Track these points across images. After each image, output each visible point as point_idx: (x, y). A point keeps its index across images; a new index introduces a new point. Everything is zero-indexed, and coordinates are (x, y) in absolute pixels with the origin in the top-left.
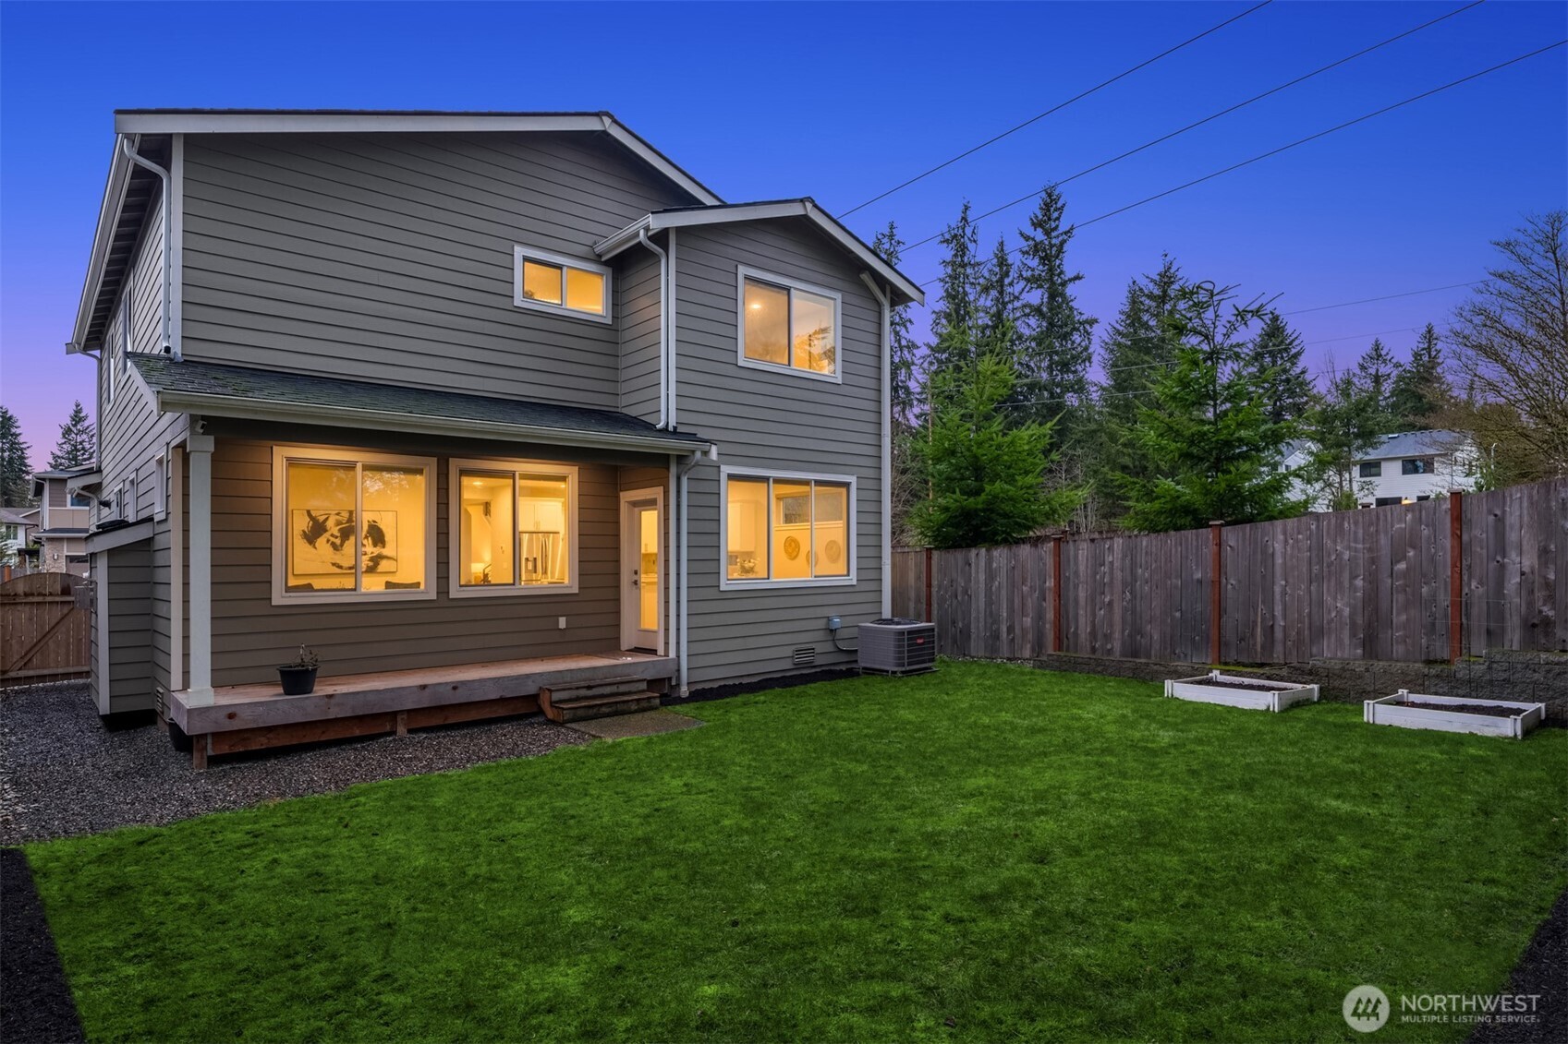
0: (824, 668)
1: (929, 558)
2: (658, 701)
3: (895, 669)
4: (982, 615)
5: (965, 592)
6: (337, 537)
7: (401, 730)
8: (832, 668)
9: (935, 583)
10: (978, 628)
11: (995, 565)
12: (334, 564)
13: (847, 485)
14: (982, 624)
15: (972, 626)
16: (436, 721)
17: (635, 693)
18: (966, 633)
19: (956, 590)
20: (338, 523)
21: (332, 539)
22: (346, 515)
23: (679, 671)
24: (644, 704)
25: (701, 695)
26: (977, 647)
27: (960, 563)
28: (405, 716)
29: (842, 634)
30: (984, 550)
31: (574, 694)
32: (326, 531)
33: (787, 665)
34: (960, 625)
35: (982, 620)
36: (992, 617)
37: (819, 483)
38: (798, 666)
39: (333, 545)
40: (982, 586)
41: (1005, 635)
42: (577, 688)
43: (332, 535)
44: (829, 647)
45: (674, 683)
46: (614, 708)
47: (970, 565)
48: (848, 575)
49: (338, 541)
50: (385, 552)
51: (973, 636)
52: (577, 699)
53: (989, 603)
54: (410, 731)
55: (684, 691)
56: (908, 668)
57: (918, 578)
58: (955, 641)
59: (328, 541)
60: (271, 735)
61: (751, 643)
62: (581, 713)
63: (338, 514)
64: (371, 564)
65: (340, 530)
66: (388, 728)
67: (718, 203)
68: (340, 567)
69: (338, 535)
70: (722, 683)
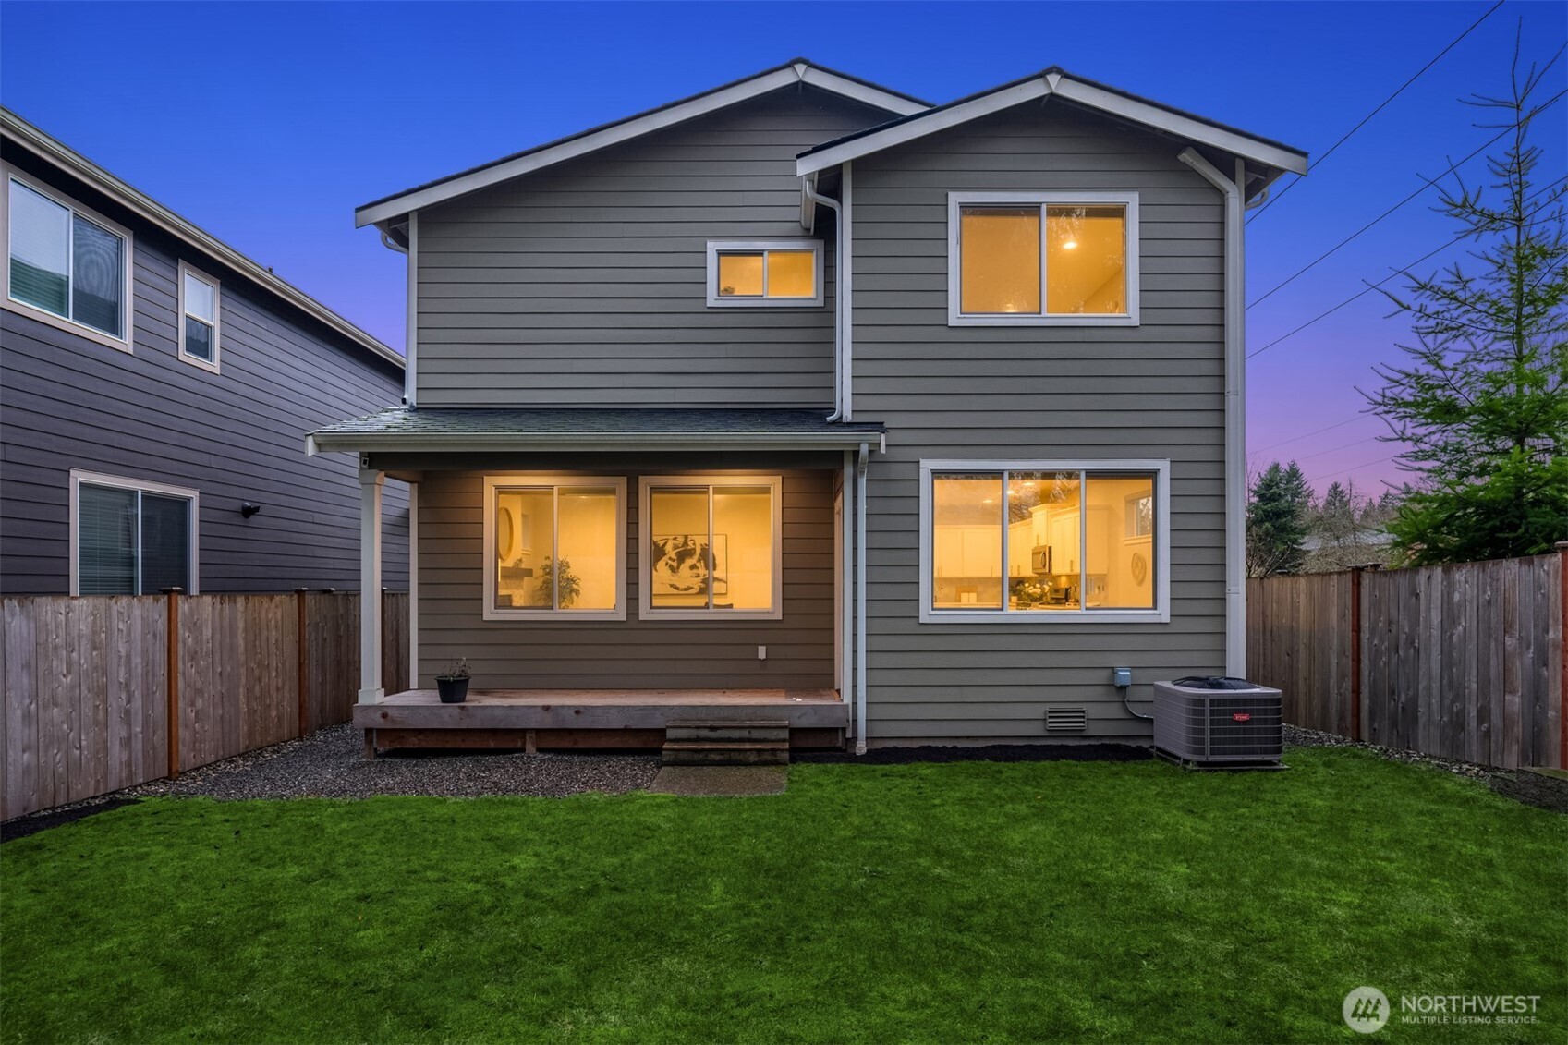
0: (1107, 742)
1: (1357, 585)
2: (786, 755)
3: (1189, 757)
4: (1436, 685)
5: (1410, 642)
6: (674, 560)
7: (530, 749)
8: (1123, 742)
9: (1365, 624)
10: (1431, 707)
11: (1457, 597)
12: (671, 586)
13: (1153, 475)
14: (1435, 701)
15: (1421, 701)
16: (566, 743)
17: (773, 741)
18: (1409, 714)
19: (1398, 639)
20: (675, 547)
21: (670, 562)
22: (681, 539)
23: (855, 720)
24: (767, 757)
25: (883, 755)
26: (1428, 737)
27: (1404, 592)
28: (533, 735)
29: (1134, 694)
30: (1439, 570)
31: (693, 733)
32: (665, 554)
33: (1035, 729)
34: (1403, 699)
35: (1436, 692)
36: (1454, 688)
37: (1092, 474)
38: (1053, 733)
39: (671, 567)
40: (1436, 633)
41: (1474, 724)
42: (697, 728)
43: (670, 559)
44: (1115, 711)
45: (849, 735)
46: (726, 756)
47: (1417, 596)
48: (1155, 607)
49: (675, 564)
50: (717, 574)
51: (1422, 720)
52: (698, 740)
53: (1447, 664)
54: (540, 750)
55: (861, 747)
56: (1211, 759)
57: (1342, 617)
58: (1394, 725)
59: (667, 563)
60: (421, 737)
61: (970, 695)
62: (683, 756)
63: (675, 539)
64: (703, 585)
65: (676, 554)
66: (519, 745)
67: (924, 109)
68: (677, 588)
69: (675, 558)
70: (925, 743)
